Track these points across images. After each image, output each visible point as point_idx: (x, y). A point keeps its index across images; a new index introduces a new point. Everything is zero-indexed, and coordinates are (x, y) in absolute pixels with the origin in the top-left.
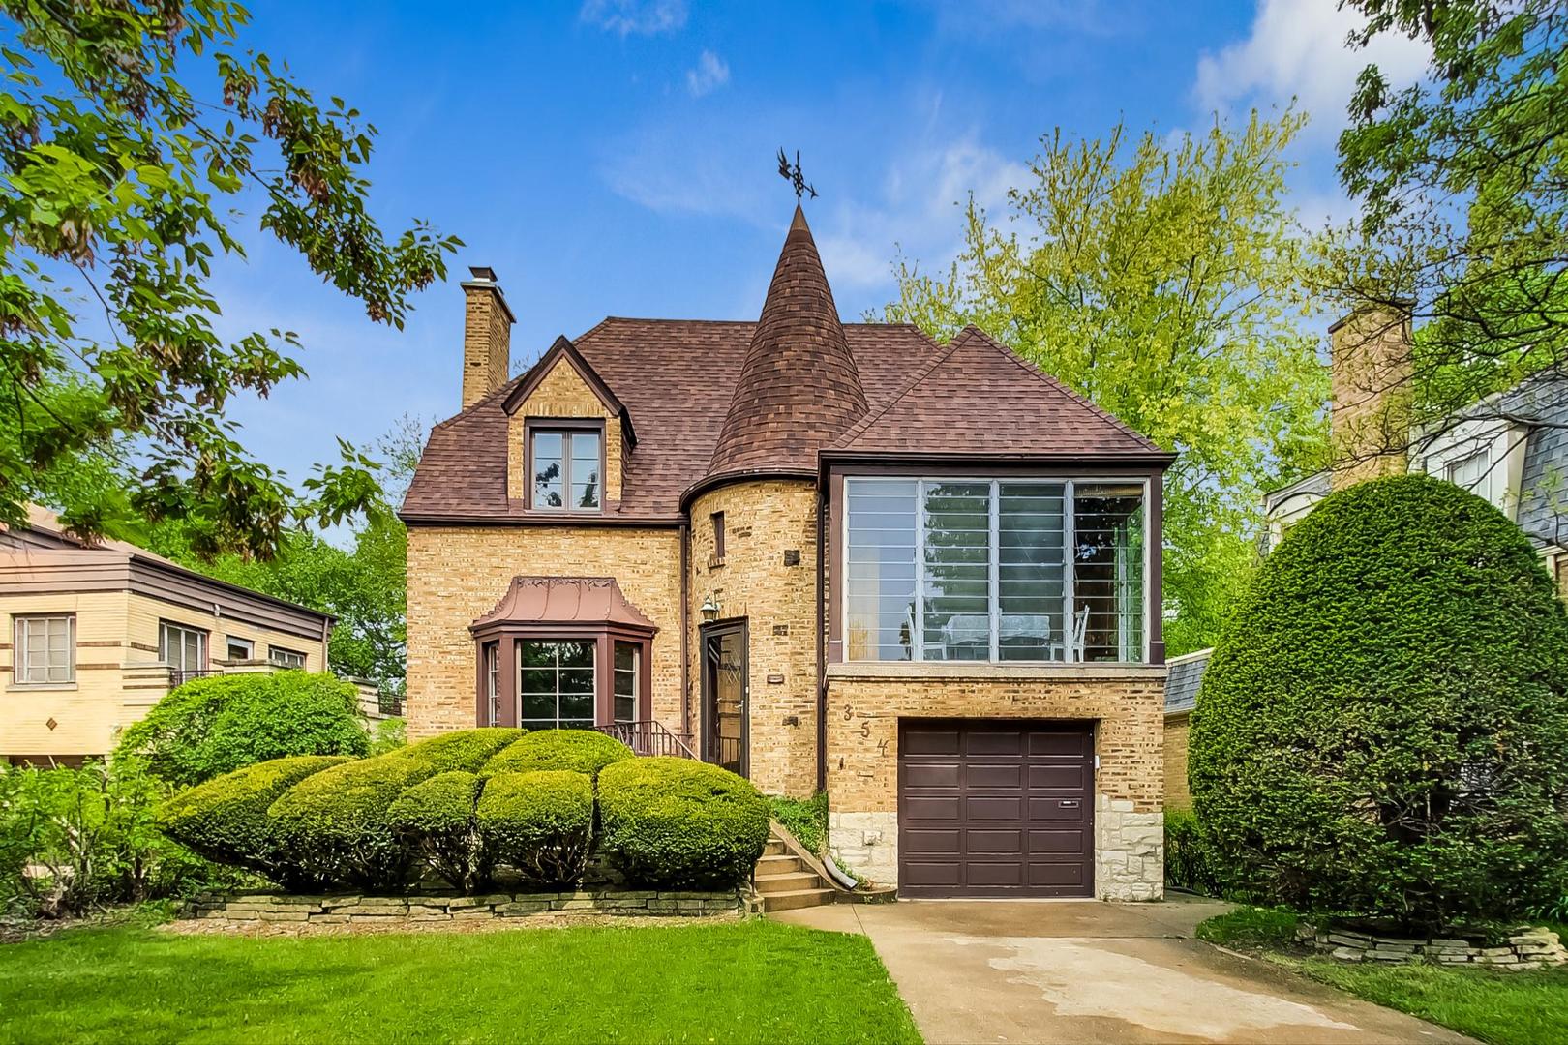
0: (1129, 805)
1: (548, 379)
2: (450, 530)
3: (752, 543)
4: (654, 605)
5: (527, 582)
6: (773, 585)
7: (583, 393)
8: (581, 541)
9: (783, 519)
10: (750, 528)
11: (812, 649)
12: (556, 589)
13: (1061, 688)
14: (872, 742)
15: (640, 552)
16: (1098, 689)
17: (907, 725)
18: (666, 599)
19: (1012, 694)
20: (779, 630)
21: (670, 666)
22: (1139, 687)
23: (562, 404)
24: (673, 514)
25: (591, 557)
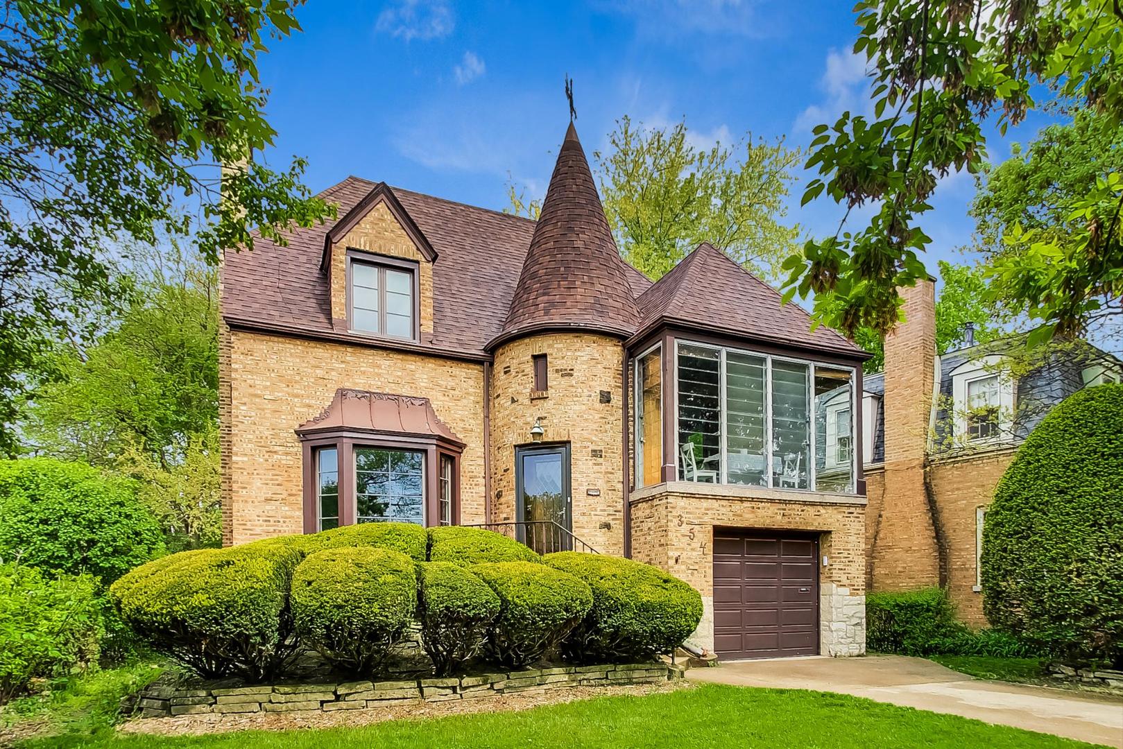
0: (846, 591)
1: (368, 218)
2: (276, 339)
3: (574, 382)
4: (462, 425)
5: (350, 394)
6: (591, 417)
7: (399, 236)
8: (399, 364)
9: (599, 366)
10: (572, 370)
11: (619, 470)
12: (377, 403)
13: (810, 509)
14: (696, 544)
15: (450, 379)
16: (830, 510)
17: (719, 532)
18: (472, 421)
19: (782, 512)
20: (596, 454)
21: (476, 477)
22: (852, 510)
23: (382, 242)
24: (476, 351)
25: (408, 379)
